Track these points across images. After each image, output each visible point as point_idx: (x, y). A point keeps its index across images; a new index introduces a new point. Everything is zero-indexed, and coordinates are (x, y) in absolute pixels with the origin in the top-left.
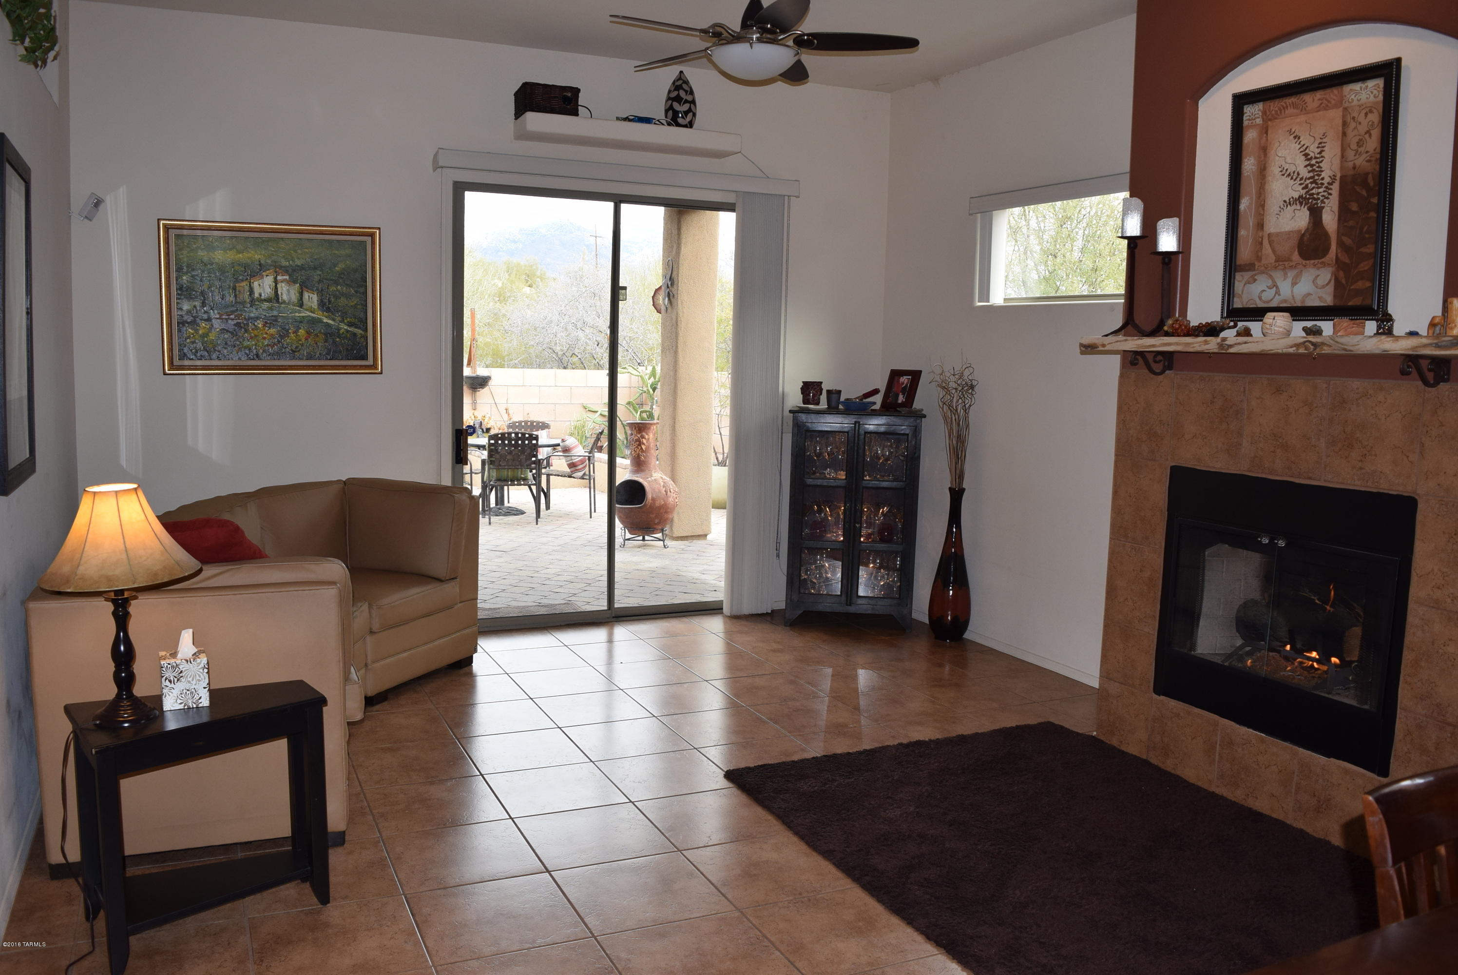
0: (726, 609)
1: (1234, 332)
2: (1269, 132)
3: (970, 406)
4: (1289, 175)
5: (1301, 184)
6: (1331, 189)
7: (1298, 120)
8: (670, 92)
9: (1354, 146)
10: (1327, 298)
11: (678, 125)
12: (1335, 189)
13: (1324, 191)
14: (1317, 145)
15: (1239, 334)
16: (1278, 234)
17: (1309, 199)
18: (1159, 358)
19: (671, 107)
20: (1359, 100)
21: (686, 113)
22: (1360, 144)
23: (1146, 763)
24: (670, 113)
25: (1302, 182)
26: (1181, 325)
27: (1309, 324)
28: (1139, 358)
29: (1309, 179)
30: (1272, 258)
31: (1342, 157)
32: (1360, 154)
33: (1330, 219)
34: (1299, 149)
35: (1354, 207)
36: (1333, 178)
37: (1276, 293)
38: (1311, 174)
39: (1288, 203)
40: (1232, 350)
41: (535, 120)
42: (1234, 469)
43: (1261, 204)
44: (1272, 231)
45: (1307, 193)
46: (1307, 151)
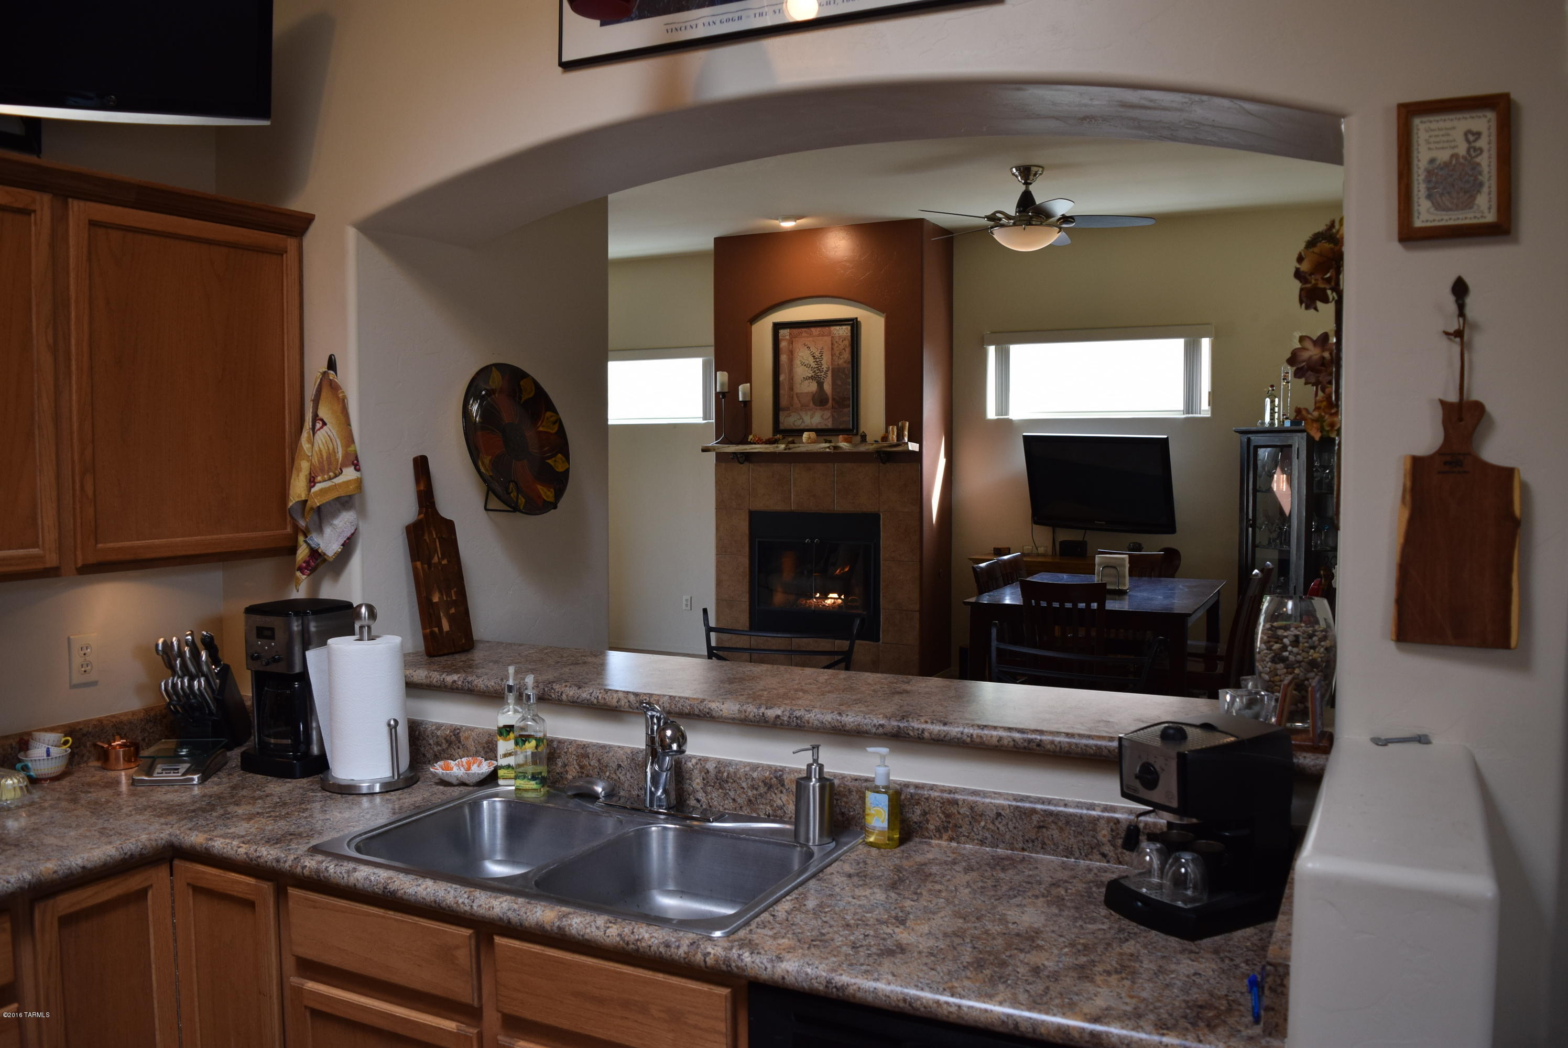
1: (784, 442)
2: (793, 343)
4: (805, 365)
5: (812, 370)
6: (827, 374)
7: (809, 340)
9: (837, 355)
10: (829, 424)
12: (829, 374)
13: (824, 374)
14: (819, 352)
15: (790, 443)
16: (802, 394)
17: (816, 377)
18: (743, 455)
20: (839, 334)
22: (840, 354)
26: (759, 438)
27: (827, 438)
28: (730, 455)
29: (816, 368)
30: (799, 405)
31: (832, 359)
32: (841, 359)
33: (827, 387)
34: (810, 353)
35: (839, 383)
36: (828, 369)
37: (802, 422)
38: (817, 366)
39: (806, 379)
40: (792, 451)
42: (788, 509)
43: (791, 379)
44: (798, 391)
45: (815, 374)
46: (814, 355)
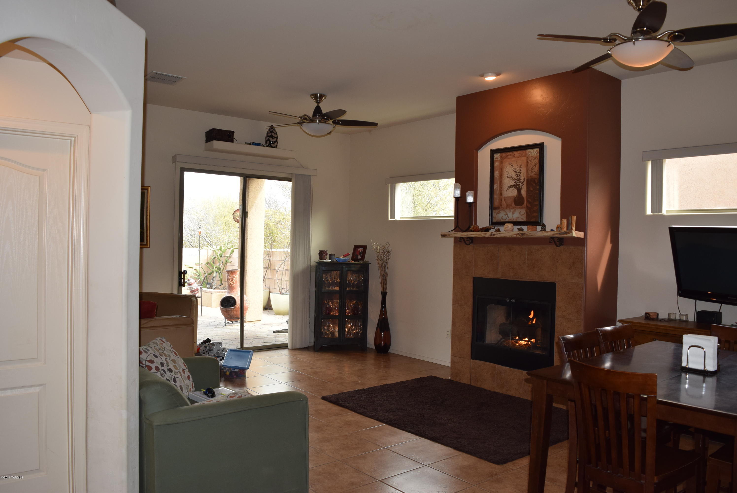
0: (289, 346)
1: (494, 230)
2: (503, 163)
3: (388, 259)
4: (510, 178)
5: (514, 181)
6: (524, 183)
7: (512, 160)
8: (267, 133)
9: (530, 169)
10: (523, 218)
11: (272, 147)
12: (525, 182)
13: (522, 184)
14: (519, 168)
15: (496, 231)
16: (507, 197)
17: (517, 186)
18: (468, 239)
19: (269, 140)
20: (532, 155)
21: (275, 142)
22: (532, 169)
23: (470, 385)
24: (268, 142)
25: (514, 180)
26: (476, 228)
27: (519, 227)
28: (462, 239)
29: (516, 179)
30: (505, 205)
31: (527, 173)
32: (533, 172)
33: (524, 193)
34: (513, 169)
35: (532, 189)
36: (524, 179)
37: (507, 217)
38: (517, 178)
39: (510, 187)
40: (495, 236)
41: (217, 144)
42: (496, 277)
43: (501, 187)
44: (505, 196)
45: (516, 184)
46: (516, 170)
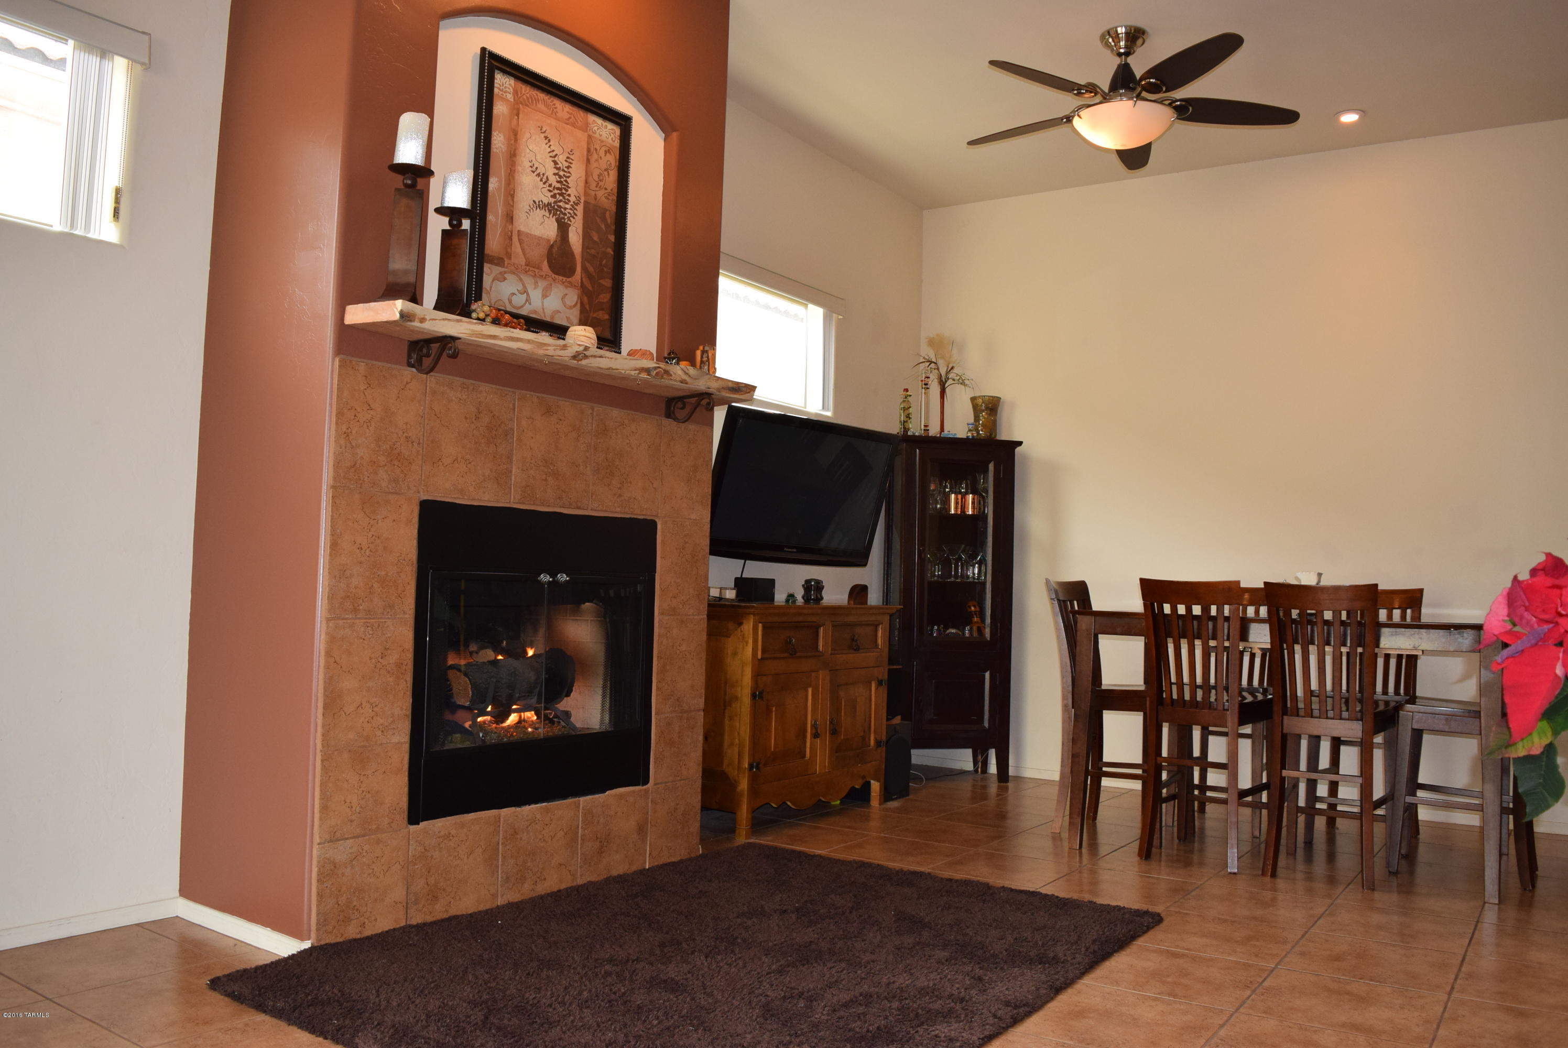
2: (520, 116)
4: (538, 175)
5: (549, 191)
6: (573, 209)
7: (548, 121)
9: (596, 177)
12: (580, 209)
13: (570, 209)
14: (565, 157)
16: (528, 235)
17: (559, 210)
20: (601, 135)
22: (601, 177)
25: (551, 189)
29: (558, 189)
30: (522, 261)
31: (586, 182)
32: (603, 188)
33: (575, 238)
34: (549, 152)
35: (597, 237)
36: (578, 198)
37: (527, 300)
38: (558, 185)
39: (539, 205)
42: (503, 501)
43: (511, 193)
44: (522, 229)
45: (555, 202)
46: (556, 159)
